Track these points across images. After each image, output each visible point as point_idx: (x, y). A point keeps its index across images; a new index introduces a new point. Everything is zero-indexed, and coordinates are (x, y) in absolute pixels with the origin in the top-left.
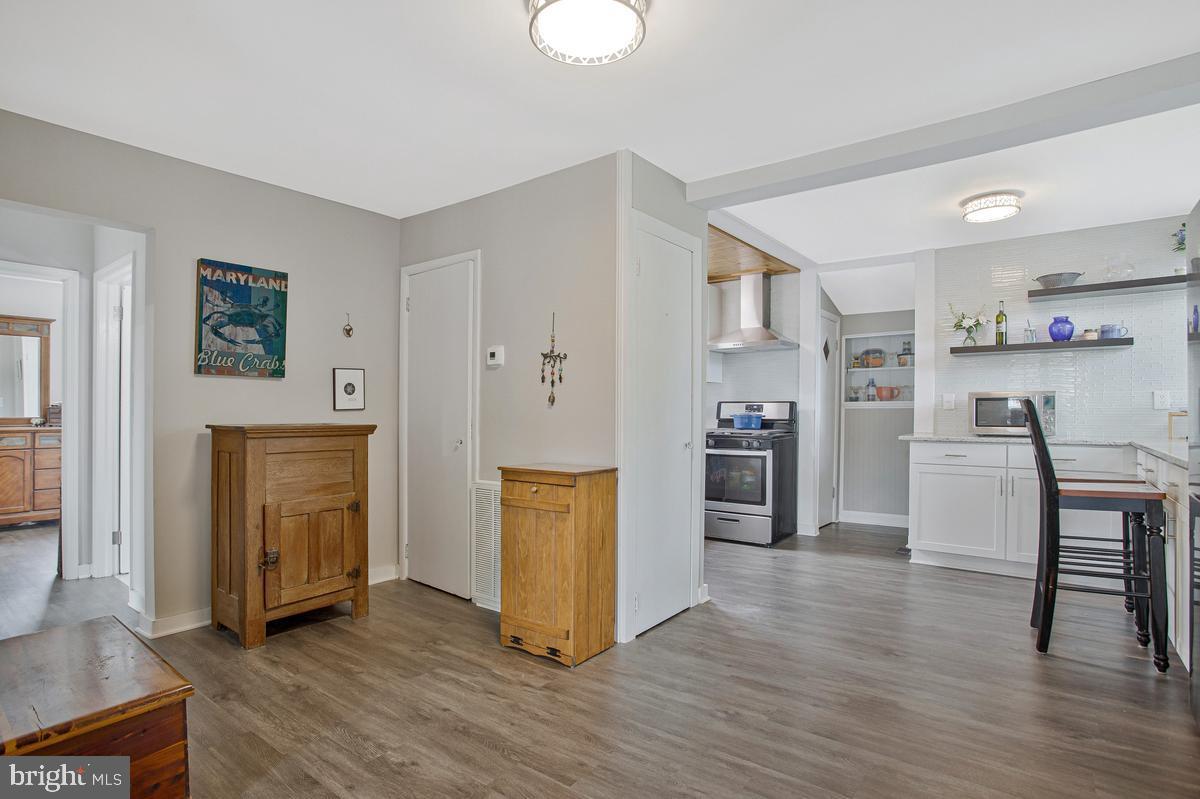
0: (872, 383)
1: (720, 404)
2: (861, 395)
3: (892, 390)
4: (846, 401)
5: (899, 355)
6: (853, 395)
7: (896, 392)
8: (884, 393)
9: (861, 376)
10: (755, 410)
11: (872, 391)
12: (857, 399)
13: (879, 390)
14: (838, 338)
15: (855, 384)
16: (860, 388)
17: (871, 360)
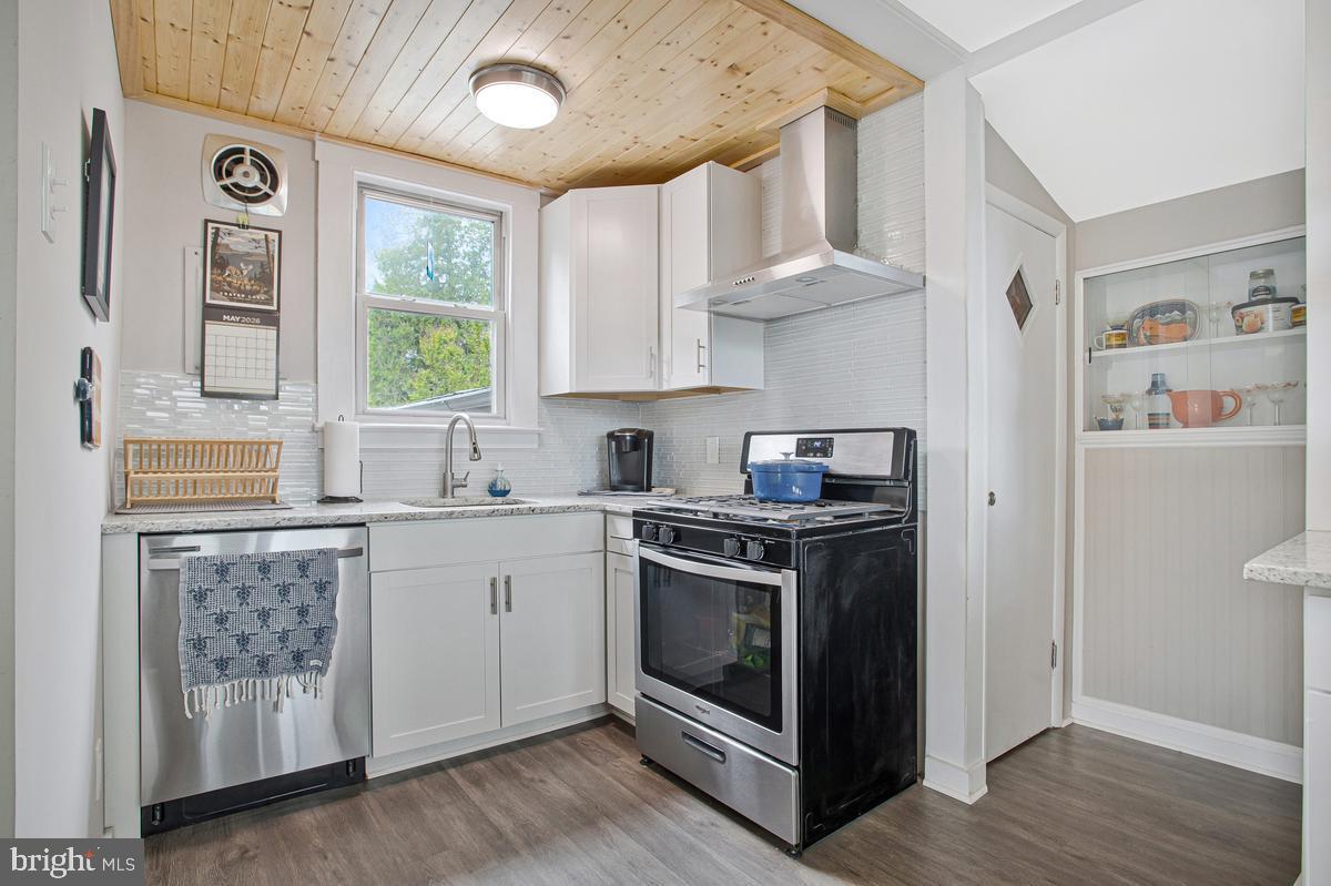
0: (1155, 387)
1: (748, 436)
2: (1128, 415)
3: (1216, 399)
4: (1089, 428)
5: (1236, 309)
6: (1111, 416)
7: (1229, 403)
8: (1194, 408)
9: (1131, 370)
10: (816, 451)
11: (1163, 404)
12: (1118, 425)
13: (1179, 399)
14: (1061, 276)
15: (1114, 389)
16: (1127, 397)
17: (1162, 330)
